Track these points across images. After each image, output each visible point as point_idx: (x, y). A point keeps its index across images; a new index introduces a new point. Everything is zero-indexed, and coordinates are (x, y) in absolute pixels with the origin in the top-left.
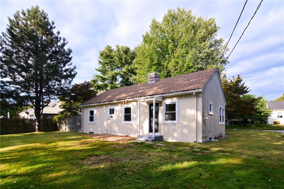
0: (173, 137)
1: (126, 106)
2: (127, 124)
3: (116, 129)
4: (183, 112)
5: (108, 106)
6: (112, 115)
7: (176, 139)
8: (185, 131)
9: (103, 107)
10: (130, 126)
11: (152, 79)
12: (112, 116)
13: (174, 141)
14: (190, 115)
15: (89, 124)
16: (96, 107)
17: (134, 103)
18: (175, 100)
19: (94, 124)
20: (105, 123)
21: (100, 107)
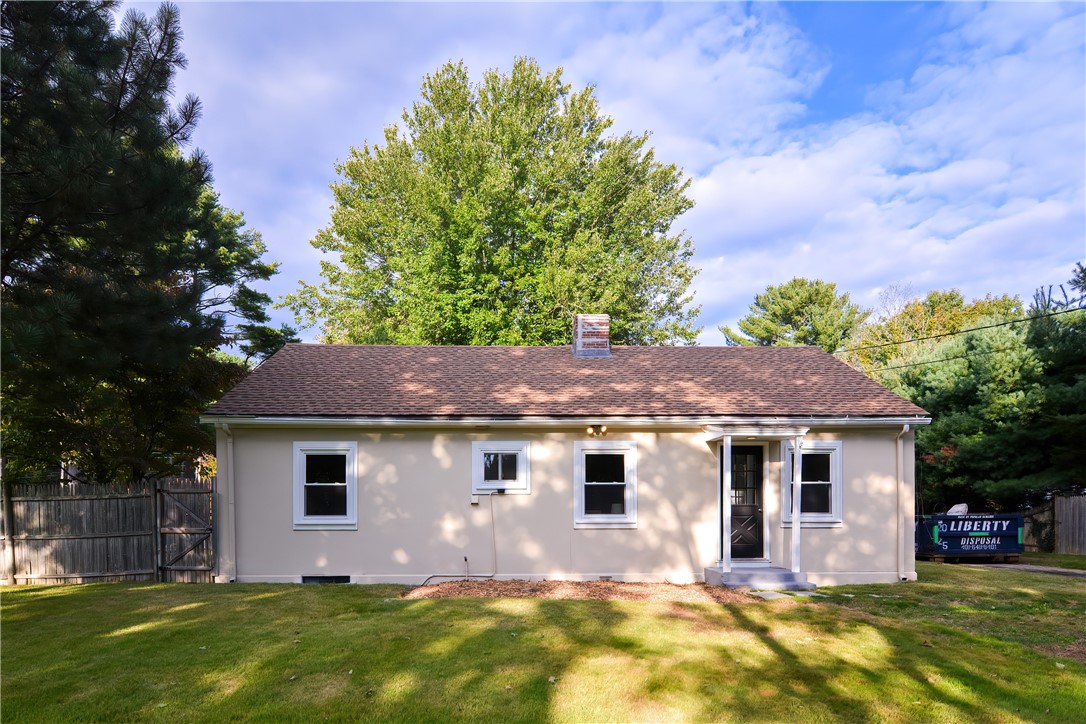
0: (822, 570)
1: (593, 446)
2: (603, 528)
3: (532, 550)
4: (857, 484)
5: (469, 440)
6: (508, 484)
7: (835, 577)
8: (866, 547)
9: (431, 439)
10: (620, 537)
11: (594, 340)
12: (501, 492)
13: (829, 583)
14: (880, 493)
15: (301, 529)
16: (369, 440)
17: (647, 439)
18: (828, 440)
19: (350, 529)
20: (450, 526)
21: (403, 440)
